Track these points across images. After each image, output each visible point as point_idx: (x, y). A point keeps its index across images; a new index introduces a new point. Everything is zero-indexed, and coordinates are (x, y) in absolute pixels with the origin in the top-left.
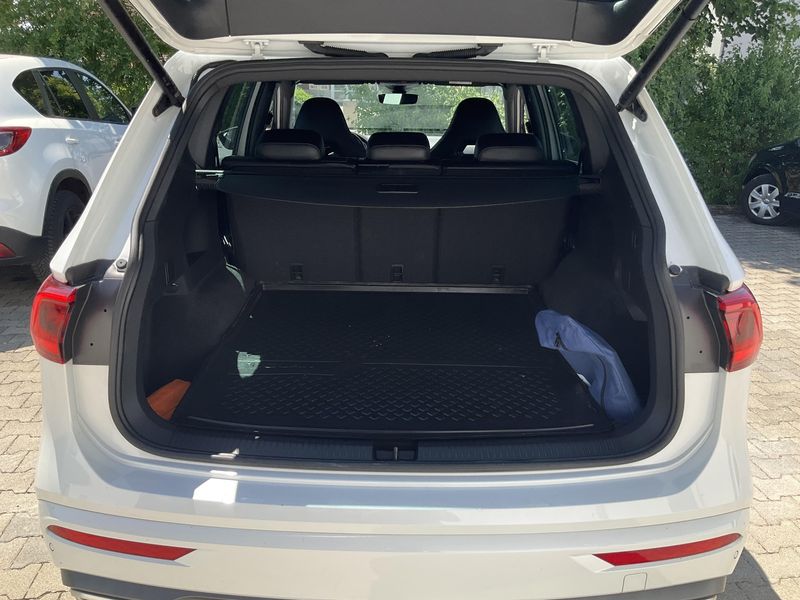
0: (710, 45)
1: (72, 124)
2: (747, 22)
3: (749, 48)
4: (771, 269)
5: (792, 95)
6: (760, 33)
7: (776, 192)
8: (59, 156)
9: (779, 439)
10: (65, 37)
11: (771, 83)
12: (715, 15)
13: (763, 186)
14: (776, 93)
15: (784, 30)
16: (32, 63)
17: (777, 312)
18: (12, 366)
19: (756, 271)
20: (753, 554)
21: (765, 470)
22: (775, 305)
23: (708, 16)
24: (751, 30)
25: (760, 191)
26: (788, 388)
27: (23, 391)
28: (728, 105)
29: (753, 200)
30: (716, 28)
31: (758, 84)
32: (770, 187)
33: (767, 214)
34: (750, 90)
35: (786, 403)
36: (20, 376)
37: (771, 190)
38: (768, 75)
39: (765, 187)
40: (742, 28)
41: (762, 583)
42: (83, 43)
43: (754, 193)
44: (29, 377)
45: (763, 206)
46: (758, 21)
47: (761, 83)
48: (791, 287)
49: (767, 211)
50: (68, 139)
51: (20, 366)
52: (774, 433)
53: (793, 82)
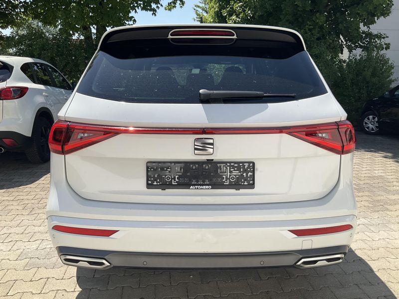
0: (342, 53)
1: (45, 87)
2: (359, 43)
3: (360, 55)
4: (375, 152)
5: (381, 76)
6: (365, 48)
7: (376, 119)
8: (40, 101)
9: (378, 218)
10: (41, 52)
11: (371, 70)
12: (344, 41)
13: (370, 116)
14: (374, 75)
15: (376, 47)
16: (29, 60)
17: (378, 169)
18: (18, 194)
19: (367, 153)
20: (366, 261)
21: (372, 229)
22: (376, 166)
23: (340, 41)
24: (361, 47)
25: (368, 119)
26: (382, 198)
27: (23, 203)
28: (352, 80)
29: (366, 123)
30: (344, 46)
31: (365, 71)
32: (373, 117)
33: (373, 130)
34: (361, 73)
35: (381, 204)
36: (22, 198)
37: (374, 118)
38: (369, 66)
39: (371, 117)
40: (357, 47)
41: (370, 271)
42: (49, 54)
43: (366, 120)
44: (26, 197)
45: (371, 126)
46: (364, 43)
47: (366, 69)
48: (384, 159)
49: (373, 128)
50: (44, 94)
51: (21, 194)
52: (376, 215)
53: (381, 70)
